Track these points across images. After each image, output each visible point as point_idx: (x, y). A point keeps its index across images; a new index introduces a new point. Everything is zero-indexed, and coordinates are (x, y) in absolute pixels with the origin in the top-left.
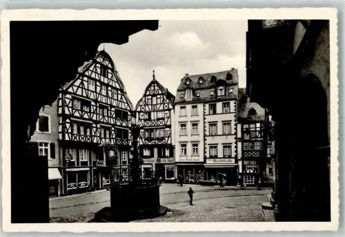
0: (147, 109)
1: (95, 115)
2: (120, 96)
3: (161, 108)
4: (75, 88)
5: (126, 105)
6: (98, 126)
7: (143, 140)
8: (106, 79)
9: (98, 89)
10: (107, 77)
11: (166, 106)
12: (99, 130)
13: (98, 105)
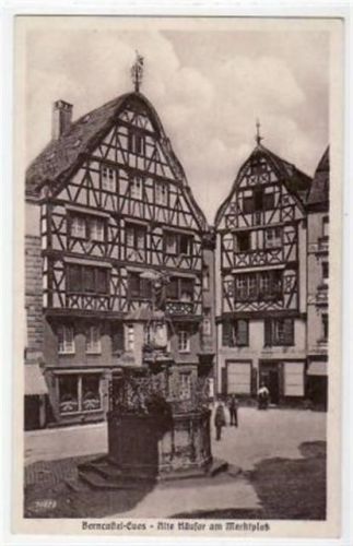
0: (242, 224)
1: (116, 247)
2: (173, 198)
3: (276, 219)
4: (73, 191)
5: (189, 218)
6: (124, 272)
7: (232, 300)
8: (141, 161)
10: (144, 157)
11: (287, 214)
12: (125, 281)
13: (123, 224)
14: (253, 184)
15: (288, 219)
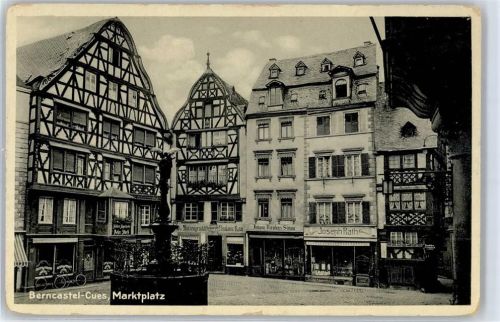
0: (194, 127)
1: (95, 137)
2: (142, 102)
3: (221, 124)
4: (61, 88)
5: (154, 118)
6: (100, 158)
7: (184, 185)
8: (118, 70)
9: (103, 88)
10: (120, 67)
11: (230, 121)
12: (101, 165)
13: (101, 119)
14: (203, 97)
15: (231, 124)
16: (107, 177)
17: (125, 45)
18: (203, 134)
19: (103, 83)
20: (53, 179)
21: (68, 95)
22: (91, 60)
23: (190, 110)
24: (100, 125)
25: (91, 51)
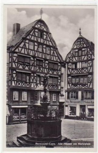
0: (74, 60)
1: (33, 67)
2: (52, 52)
3: (86, 59)
4: (20, 49)
5: (57, 58)
6: (35, 75)
7: (70, 84)
8: (42, 40)
9: (36, 47)
10: (43, 38)
11: (89, 57)
12: (36, 78)
13: (35, 60)
14: (78, 47)
15: (89, 59)
16: (38, 82)
17: (45, 30)
18: (78, 63)
19: (36, 45)
20: (18, 84)
21: (23, 52)
22: (31, 37)
23: (73, 53)
24: (35, 62)
25: (31, 34)
